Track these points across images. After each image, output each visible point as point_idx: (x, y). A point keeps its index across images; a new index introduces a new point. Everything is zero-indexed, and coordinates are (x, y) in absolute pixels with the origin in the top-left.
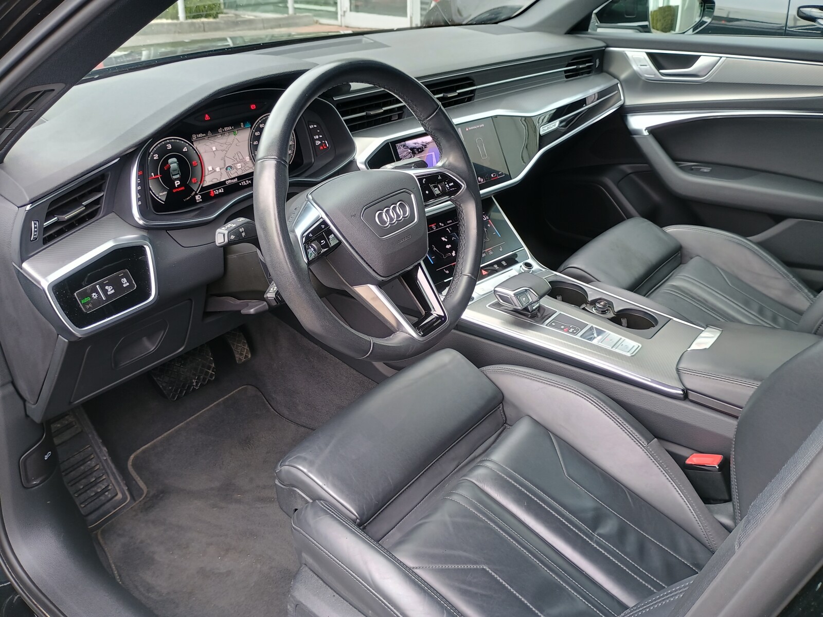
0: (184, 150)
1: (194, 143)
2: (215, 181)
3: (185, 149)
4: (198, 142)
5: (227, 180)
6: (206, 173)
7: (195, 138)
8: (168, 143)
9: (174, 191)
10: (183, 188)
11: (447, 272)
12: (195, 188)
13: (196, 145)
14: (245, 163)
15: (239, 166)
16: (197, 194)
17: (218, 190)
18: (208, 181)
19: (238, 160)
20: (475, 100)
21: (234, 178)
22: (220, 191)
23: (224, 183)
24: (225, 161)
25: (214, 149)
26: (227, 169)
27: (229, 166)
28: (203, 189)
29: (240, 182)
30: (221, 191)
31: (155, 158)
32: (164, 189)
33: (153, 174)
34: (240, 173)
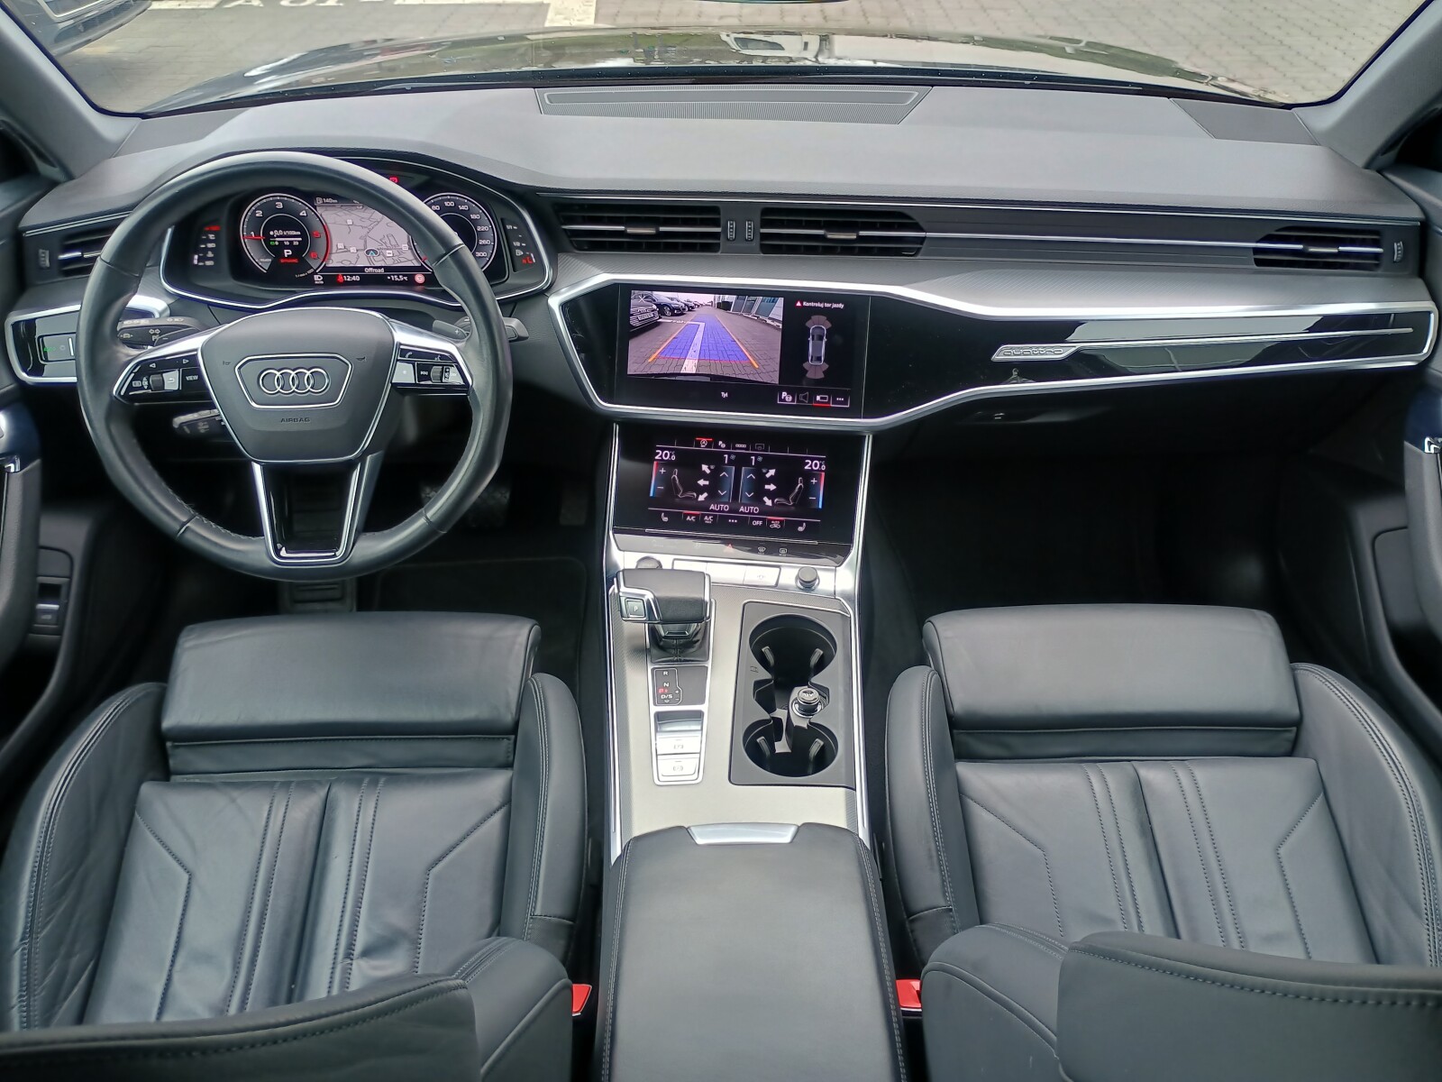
0: (301, 214)
1: (318, 208)
2: (347, 264)
3: (303, 213)
4: (324, 209)
5: (368, 267)
6: (334, 251)
7: (321, 202)
8: (278, 201)
9: (282, 261)
10: (295, 261)
11: (665, 519)
12: (314, 264)
13: (320, 211)
14: (400, 252)
15: (389, 253)
16: (317, 274)
17: (351, 276)
18: (335, 261)
19: (389, 245)
20: (919, 257)
21: (380, 267)
22: (354, 278)
23: (362, 269)
24: (366, 242)
25: (350, 222)
26: (368, 252)
27: (373, 250)
28: (326, 269)
29: (390, 275)
30: (357, 278)
31: (257, 215)
32: (269, 256)
33: (252, 233)
34: (389, 263)
